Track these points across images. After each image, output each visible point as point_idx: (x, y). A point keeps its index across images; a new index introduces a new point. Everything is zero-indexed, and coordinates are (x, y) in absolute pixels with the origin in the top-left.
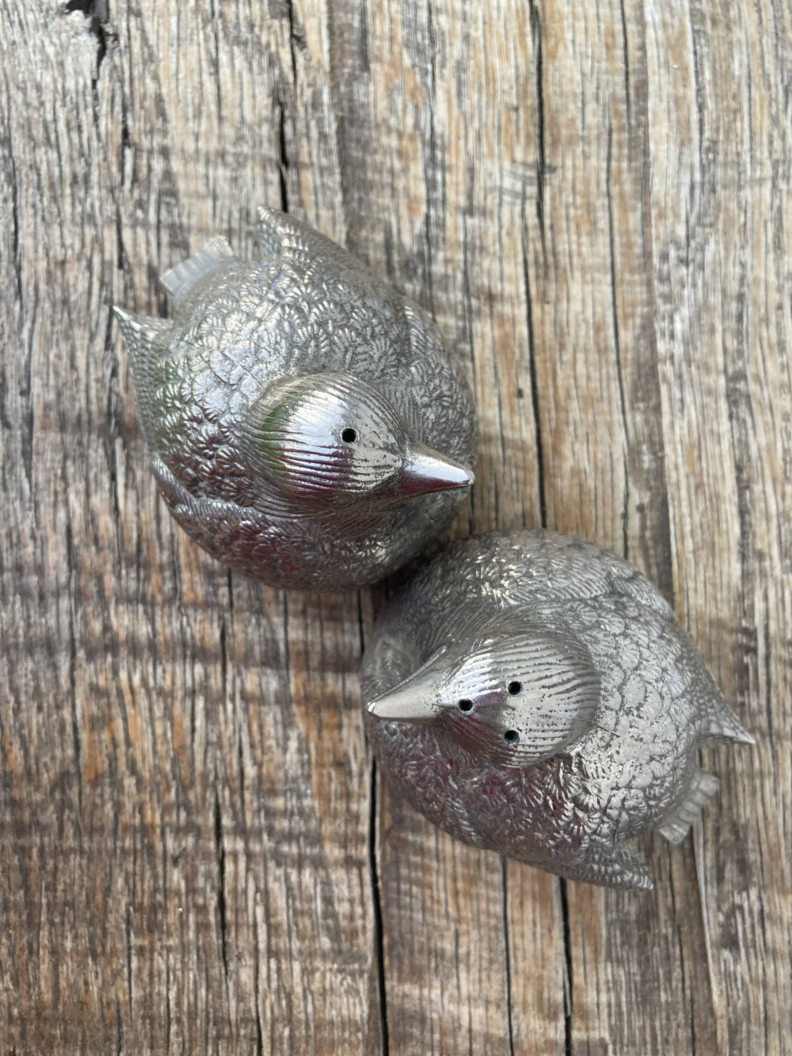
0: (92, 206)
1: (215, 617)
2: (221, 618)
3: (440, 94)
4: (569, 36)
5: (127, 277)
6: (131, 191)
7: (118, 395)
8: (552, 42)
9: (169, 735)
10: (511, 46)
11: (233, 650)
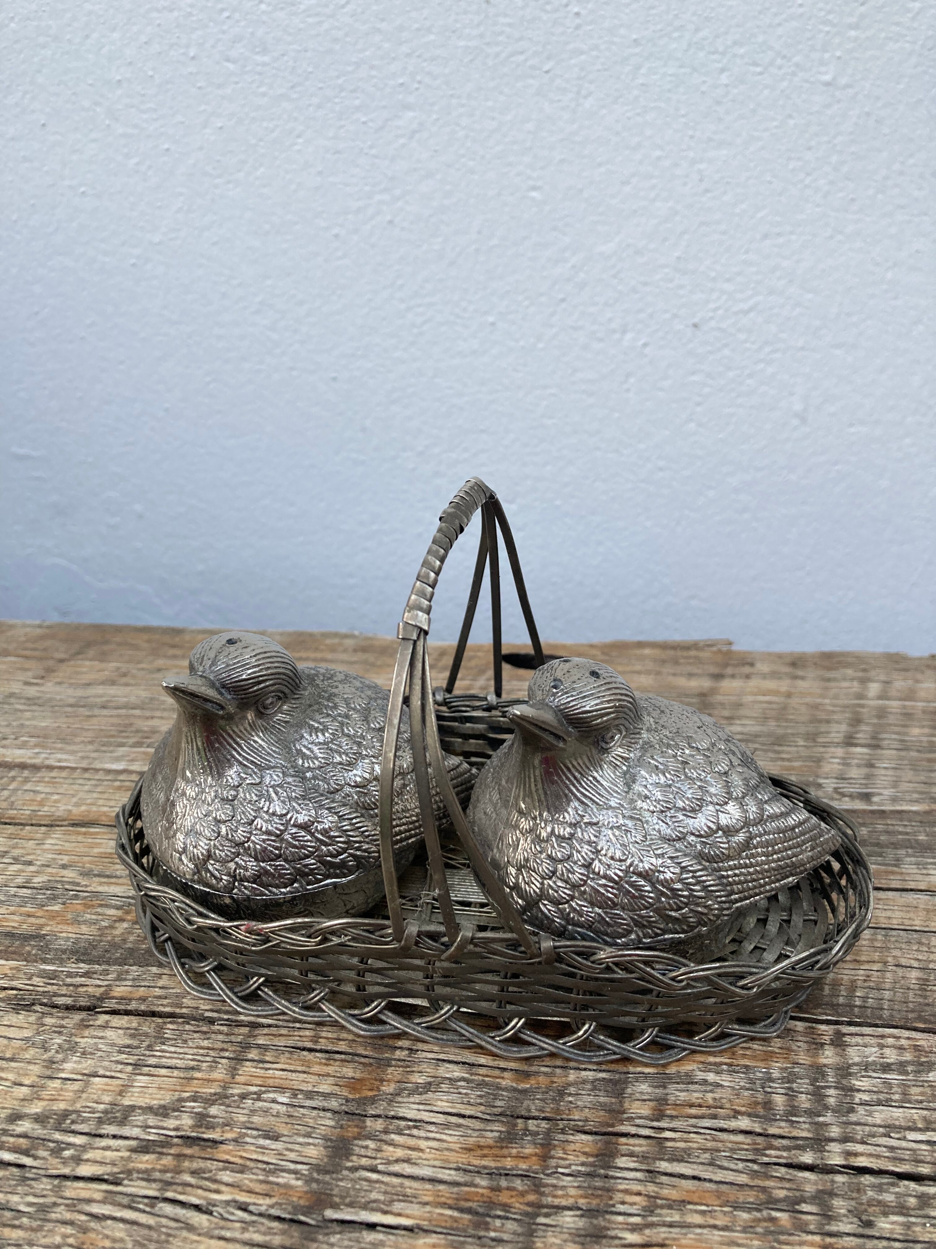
0: (30, 1204)
1: (561, 1137)
2: (563, 1131)
3: (100, 889)
4: (105, 809)
5: (135, 1175)
6: (35, 1158)
7: (272, 1206)
8: (103, 818)
9: (704, 1208)
10: (90, 840)
11: (602, 1124)
